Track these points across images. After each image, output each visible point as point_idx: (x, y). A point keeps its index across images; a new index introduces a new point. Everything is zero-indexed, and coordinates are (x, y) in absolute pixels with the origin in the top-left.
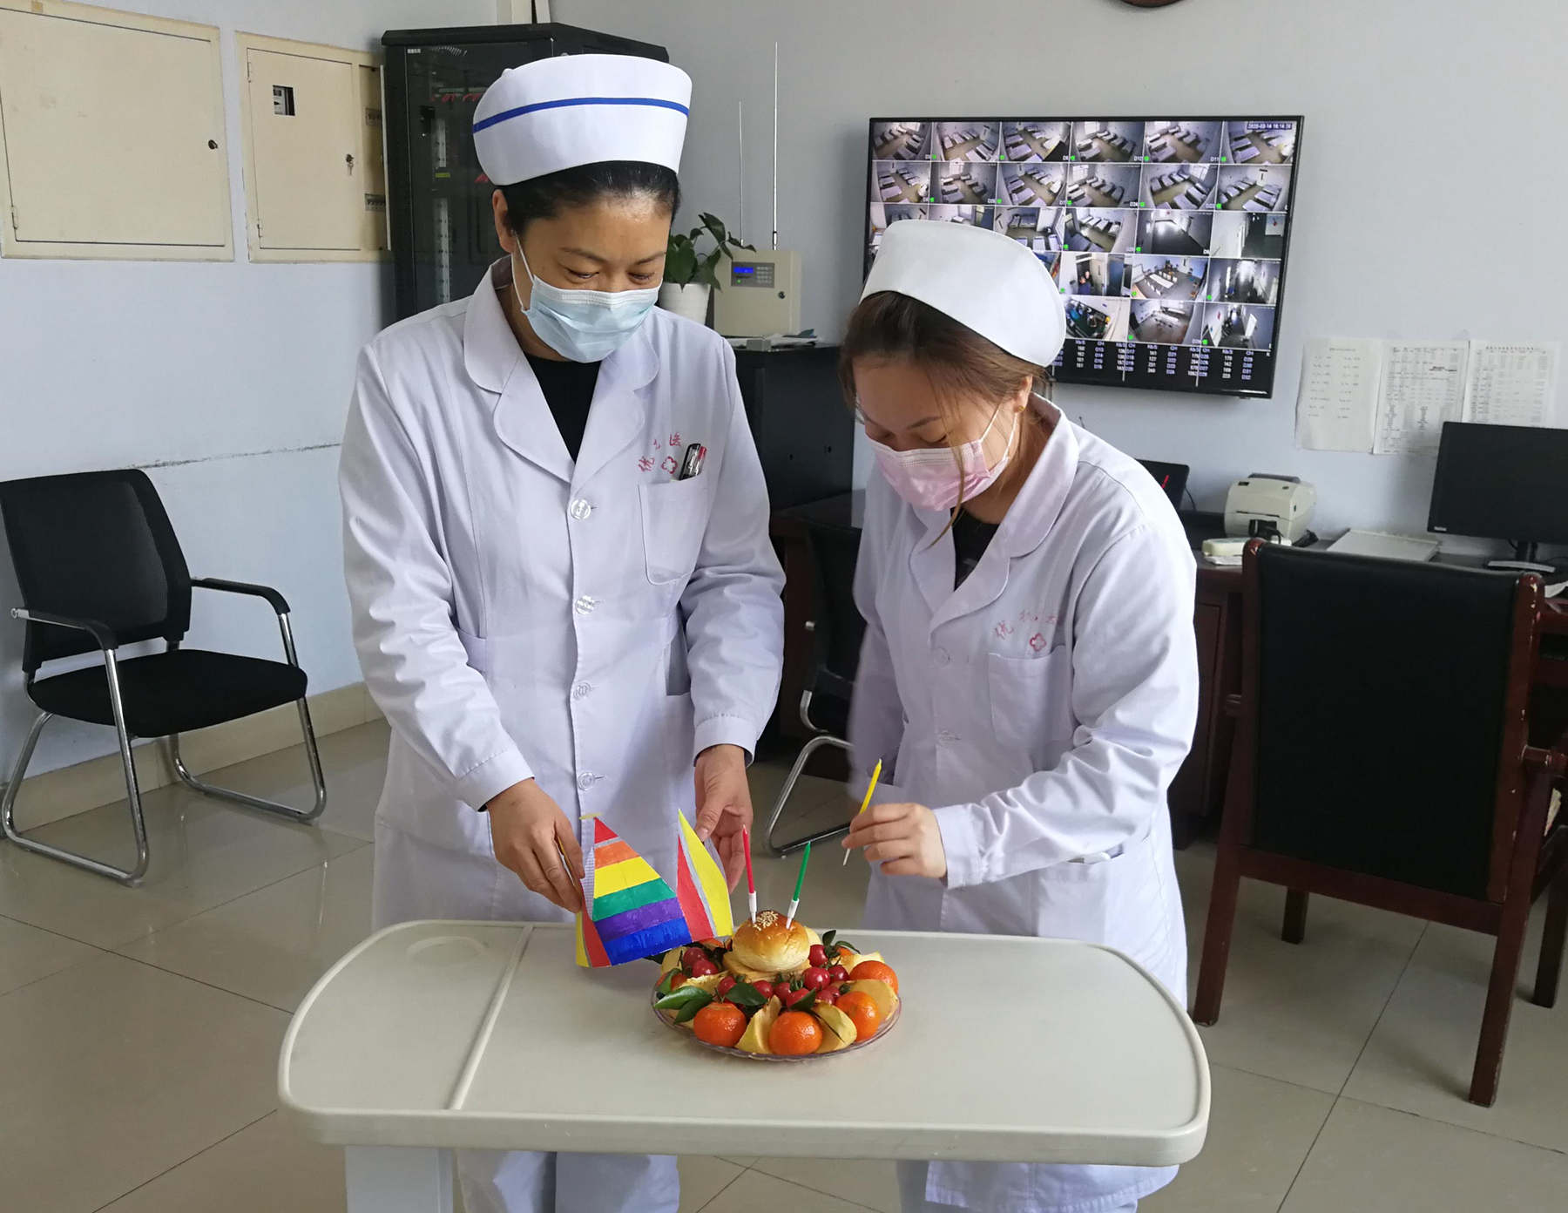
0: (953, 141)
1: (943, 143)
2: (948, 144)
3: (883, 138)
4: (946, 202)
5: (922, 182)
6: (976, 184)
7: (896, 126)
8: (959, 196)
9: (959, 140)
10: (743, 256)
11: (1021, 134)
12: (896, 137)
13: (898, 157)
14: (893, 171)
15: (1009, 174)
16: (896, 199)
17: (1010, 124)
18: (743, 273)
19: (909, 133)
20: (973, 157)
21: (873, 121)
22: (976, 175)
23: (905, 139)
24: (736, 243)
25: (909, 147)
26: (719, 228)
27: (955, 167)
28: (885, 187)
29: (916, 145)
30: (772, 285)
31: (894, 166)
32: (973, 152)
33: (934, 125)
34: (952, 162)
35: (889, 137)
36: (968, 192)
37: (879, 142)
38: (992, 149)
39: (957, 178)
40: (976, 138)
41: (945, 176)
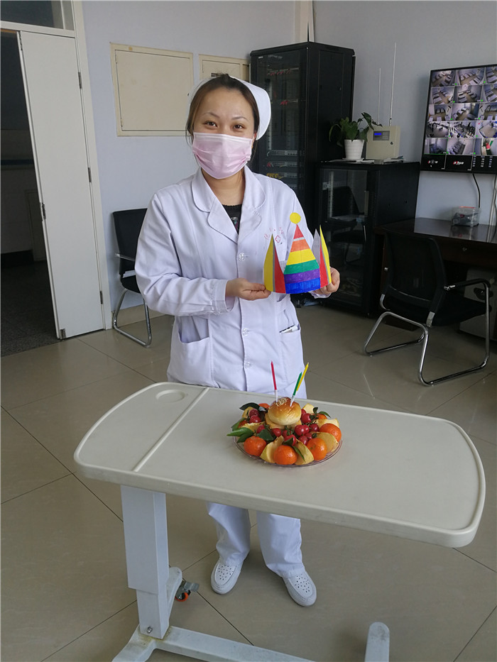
0: (464, 77)
1: (460, 78)
2: (462, 79)
3: (436, 78)
4: (460, 102)
5: (451, 95)
6: (473, 94)
7: (441, 72)
8: (465, 100)
9: (467, 76)
10: (378, 129)
11: (493, 71)
12: (441, 77)
13: (441, 85)
14: (439, 91)
15: (487, 89)
16: (440, 102)
17: (489, 68)
18: (378, 135)
19: (446, 75)
20: (472, 83)
21: (432, 71)
22: (473, 90)
23: (445, 78)
24: (375, 123)
25: (446, 81)
26: (369, 118)
27: (465, 88)
28: (435, 98)
29: (449, 80)
30: (388, 140)
31: (439, 89)
32: (472, 81)
33: (457, 71)
34: (463, 86)
35: (438, 78)
36: (469, 97)
37: (434, 80)
38: (480, 79)
39: (465, 92)
40: (474, 75)
41: (460, 92)
